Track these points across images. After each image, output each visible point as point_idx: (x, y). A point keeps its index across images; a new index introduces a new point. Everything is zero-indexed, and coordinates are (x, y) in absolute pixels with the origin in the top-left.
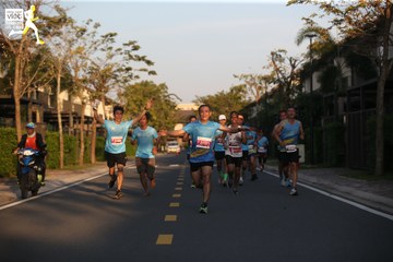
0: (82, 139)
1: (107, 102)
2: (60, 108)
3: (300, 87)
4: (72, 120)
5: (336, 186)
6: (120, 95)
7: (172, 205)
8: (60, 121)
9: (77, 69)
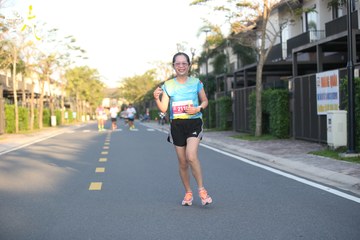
0: (32, 110)
1: (52, 82)
2: (16, 88)
3: (198, 70)
4: (24, 96)
5: (225, 145)
6: (61, 76)
7: (101, 160)
8: (15, 96)
9: (28, 56)
